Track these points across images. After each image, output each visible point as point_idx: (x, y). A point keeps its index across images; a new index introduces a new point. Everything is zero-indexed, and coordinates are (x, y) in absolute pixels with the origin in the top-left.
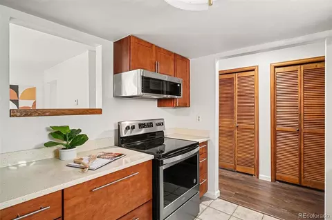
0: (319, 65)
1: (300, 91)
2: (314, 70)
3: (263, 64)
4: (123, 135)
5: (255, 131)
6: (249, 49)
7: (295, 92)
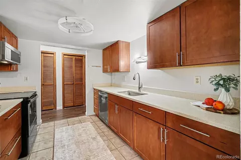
5: (54, 85)
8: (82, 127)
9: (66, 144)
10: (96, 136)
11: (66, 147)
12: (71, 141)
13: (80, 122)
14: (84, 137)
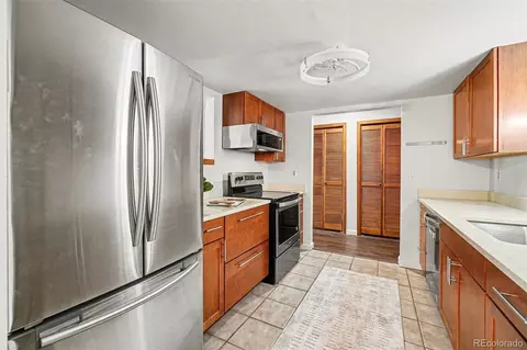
0: (397, 126)
1: (383, 148)
2: (393, 129)
3: (351, 123)
4: (233, 185)
5: (342, 187)
6: (340, 109)
7: (378, 150)
8: (373, 285)
9: (326, 298)
10: (392, 319)
11: (322, 303)
12: (336, 299)
13: (376, 272)
14: (364, 305)
